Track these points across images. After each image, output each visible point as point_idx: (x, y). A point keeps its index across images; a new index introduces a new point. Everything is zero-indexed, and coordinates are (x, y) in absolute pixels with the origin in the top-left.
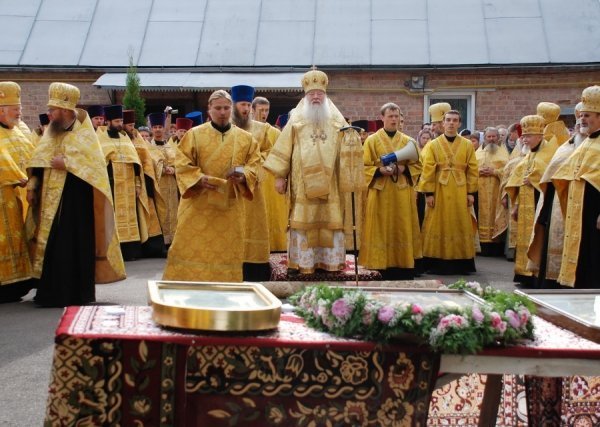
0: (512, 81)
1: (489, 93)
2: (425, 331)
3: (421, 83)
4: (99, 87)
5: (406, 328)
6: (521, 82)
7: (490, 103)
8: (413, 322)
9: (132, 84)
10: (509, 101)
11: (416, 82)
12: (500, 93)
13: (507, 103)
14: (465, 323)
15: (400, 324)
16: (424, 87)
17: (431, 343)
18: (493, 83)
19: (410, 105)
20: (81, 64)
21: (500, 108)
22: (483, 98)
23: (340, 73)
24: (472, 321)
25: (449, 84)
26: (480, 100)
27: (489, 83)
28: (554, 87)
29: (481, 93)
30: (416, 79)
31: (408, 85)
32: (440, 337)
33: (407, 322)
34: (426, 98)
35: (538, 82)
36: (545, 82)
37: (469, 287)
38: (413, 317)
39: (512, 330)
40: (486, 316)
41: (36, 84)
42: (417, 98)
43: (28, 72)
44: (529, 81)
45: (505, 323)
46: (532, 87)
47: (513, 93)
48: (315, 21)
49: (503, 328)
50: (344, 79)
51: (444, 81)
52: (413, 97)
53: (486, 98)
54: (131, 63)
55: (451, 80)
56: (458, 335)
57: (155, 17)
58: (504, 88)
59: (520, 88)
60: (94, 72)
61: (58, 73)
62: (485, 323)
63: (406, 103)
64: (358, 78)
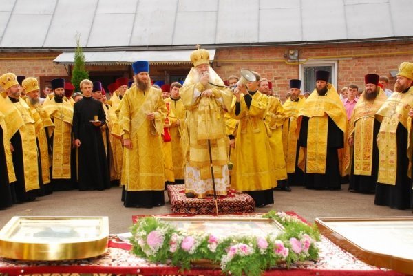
0: (365, 52)
1: (349, 61)
2: (218, 258)
3: (296, 55)
4: (57, 63)
5: (203, 255)
6: (372, 52)
7: (349, 69)
8: (209, 251)
9: (79, 60)
10: (363, 67)
11: (293, 55)
12: (356, 61)
13: (361, 68)
14: (251, 251)
15: (198, 251)
16: (298, 58)
17: (222, 267)
18: (351, 53)
19: (288, 71)
20: (45, 46)
21: (356, 72)
22: (343, 65)
23: (236, 49)
24: (257, 249)
25: (317, 55)
26: (341, 67)
27: (347, 54)
28: (398, 56)
29: (342, 62)
30: (292, 52)
31: (286, 57)
32: (229, 262)
33: (203, 250)
34: (300, 66)
35: (385, 52)
36: (391, 51)
37: (278, 216)
38: (209, 246)
39: (294, 255)
40: (270, 244)
41: (12, 61)
42: (294, 66)
43: (6, 53)
44: (379, 51)
45: (287, 250)
46: (380, 56)
47: (366, 61)
48: (217, 11)
49: (285, 254)
50: (239, 53)
51: (314, 53)
52: (291, 66)
53: (346, 65)
54: (78, 45)
55: (319, 52)
56: (243, 261)
57: (100, 11)
58: (359, 57)
59: (372, 57)
60: (54, 52)
61: (28, 53)
62: (268, 250)
63: (286, 71)
64: (249, 53)
